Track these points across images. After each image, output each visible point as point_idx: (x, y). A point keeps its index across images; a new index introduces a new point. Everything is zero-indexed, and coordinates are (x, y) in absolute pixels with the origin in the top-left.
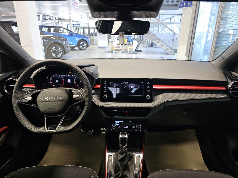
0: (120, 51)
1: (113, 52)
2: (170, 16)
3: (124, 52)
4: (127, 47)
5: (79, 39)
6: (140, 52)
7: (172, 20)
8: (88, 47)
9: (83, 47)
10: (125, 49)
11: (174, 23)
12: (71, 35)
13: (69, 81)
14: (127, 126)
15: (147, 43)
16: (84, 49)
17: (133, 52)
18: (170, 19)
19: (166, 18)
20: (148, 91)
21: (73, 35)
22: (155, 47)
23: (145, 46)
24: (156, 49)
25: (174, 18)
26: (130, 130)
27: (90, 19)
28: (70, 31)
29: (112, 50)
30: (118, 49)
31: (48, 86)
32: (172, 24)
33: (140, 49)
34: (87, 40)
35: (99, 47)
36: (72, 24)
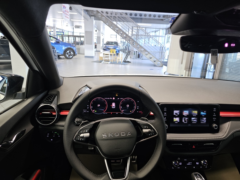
0: (109, 61)
1: (102, 62)
2: (154, 30)
3: (112, 62)
4: (116, 57)
5: (66, 48)
6: (129, 63)
7: (157, 34)
8: (75, 56)
9: (69, 55)
10: (114, 59)
11: (159, 36)
12: (58, 43)
13: (114, 105)
14: (190, 163)
15: (134, 54)
16: (70, 57)
17: (122, 63)
18: (155, 33)
19: (151, 31)
20: (214, 119)
21: (59, 43)
22: (141, 58)
23: (132, 57)
24: (143, 60)
25: (158, 31)
26: (194, 167)
27: (75, 28)
28: (57, 39)
29: (101, 60)
30: (106, 60)
31: (88, 112)
32: (157, 37)
33: (128, 60)
34: (74, 49)
35: (86, 57)
36: (56, 32)
